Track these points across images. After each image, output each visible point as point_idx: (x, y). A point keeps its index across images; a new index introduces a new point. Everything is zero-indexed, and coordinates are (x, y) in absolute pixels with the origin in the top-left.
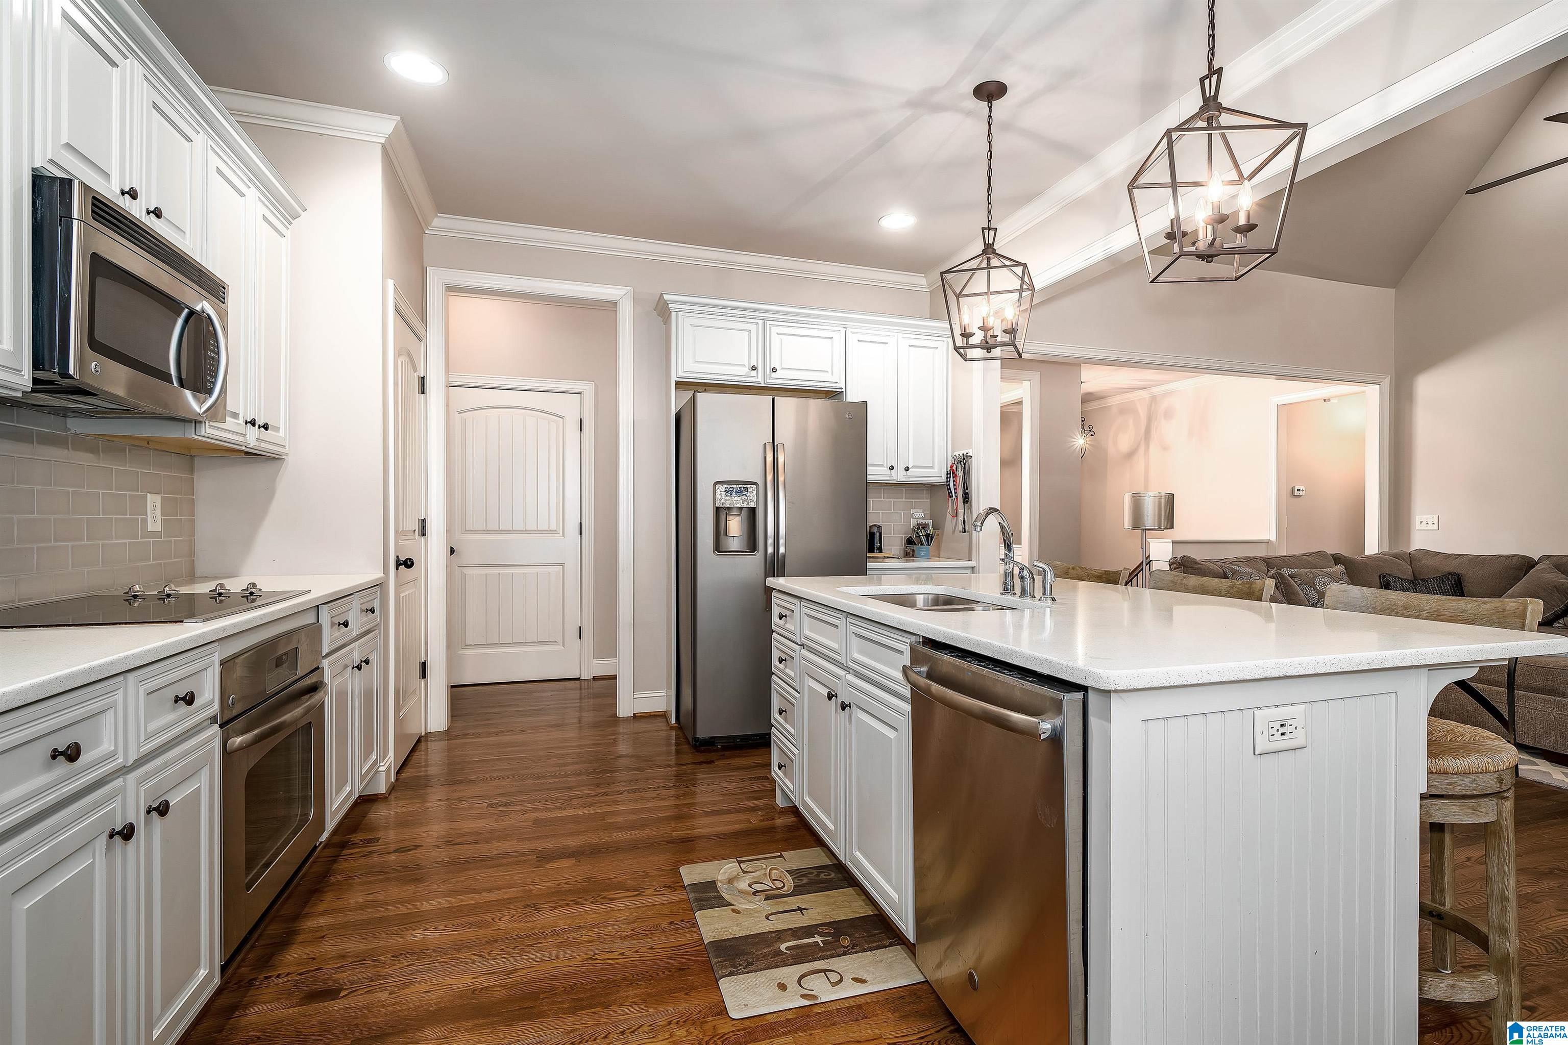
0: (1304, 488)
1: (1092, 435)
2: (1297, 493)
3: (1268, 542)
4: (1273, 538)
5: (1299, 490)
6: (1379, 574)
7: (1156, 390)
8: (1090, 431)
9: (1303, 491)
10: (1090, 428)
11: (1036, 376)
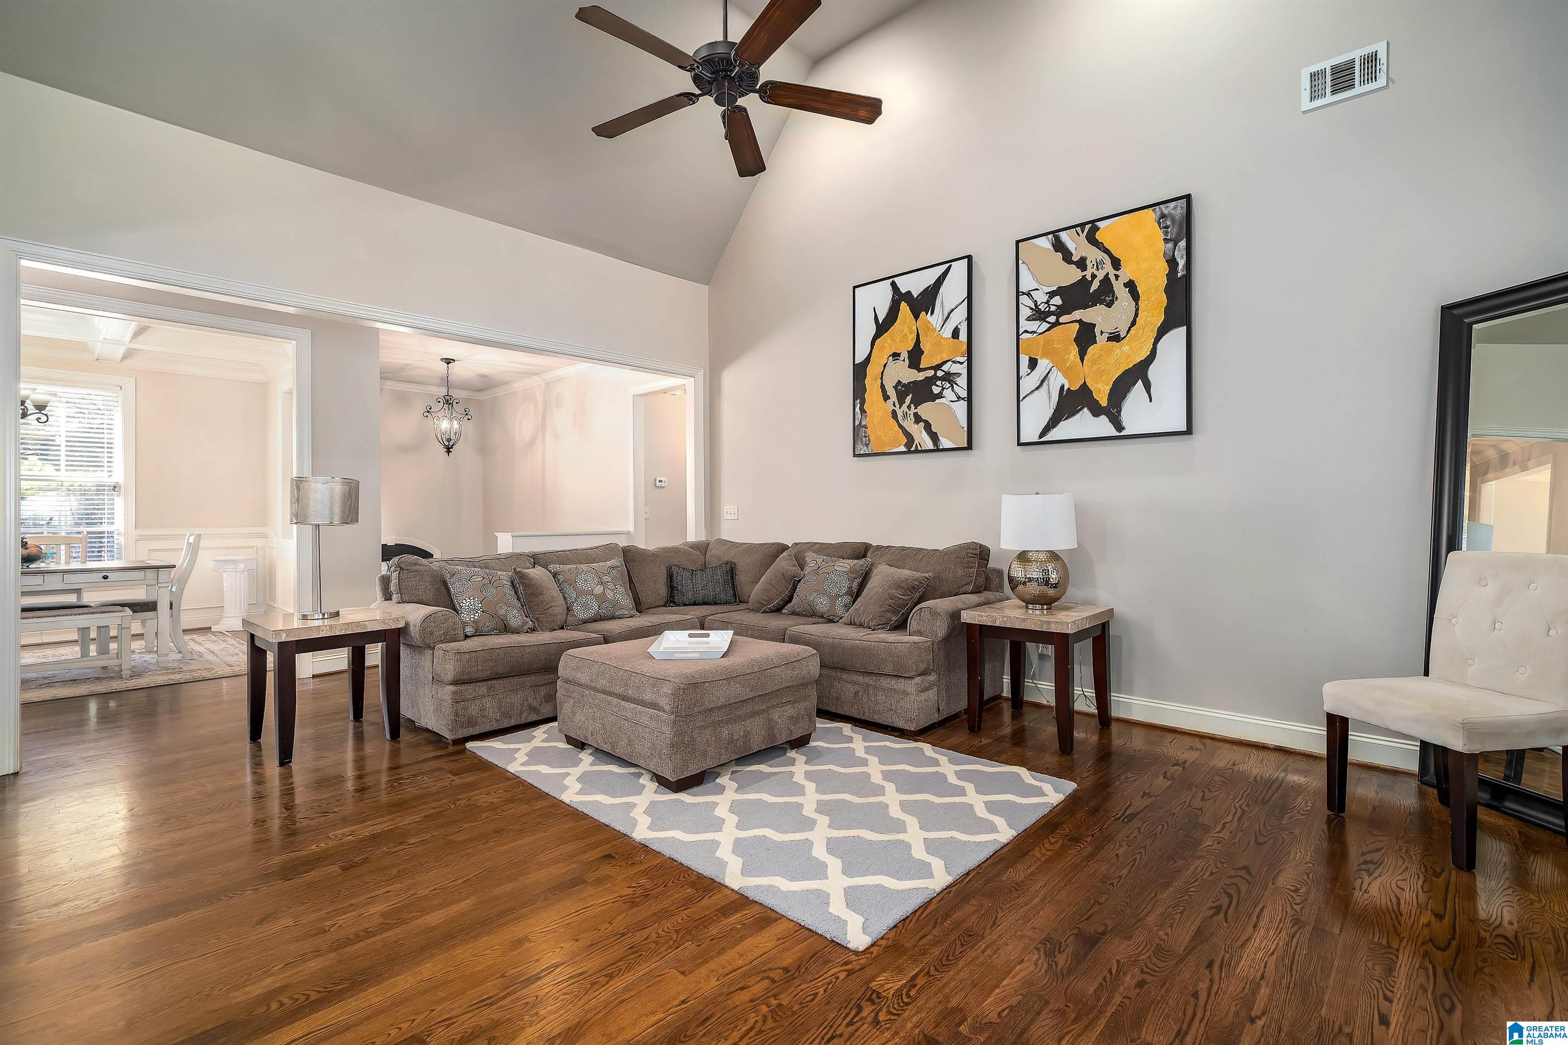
0: (666, 479)
1: (468, 419)
2: (658, 484)
3: (628, 533)
4: (631, 528)
5: (661, 481)
6: (667, 565)
7: (547, 376)
8: (467, 414)
9: (665, 482)
10: (466, 411)
11: (306, 335)
